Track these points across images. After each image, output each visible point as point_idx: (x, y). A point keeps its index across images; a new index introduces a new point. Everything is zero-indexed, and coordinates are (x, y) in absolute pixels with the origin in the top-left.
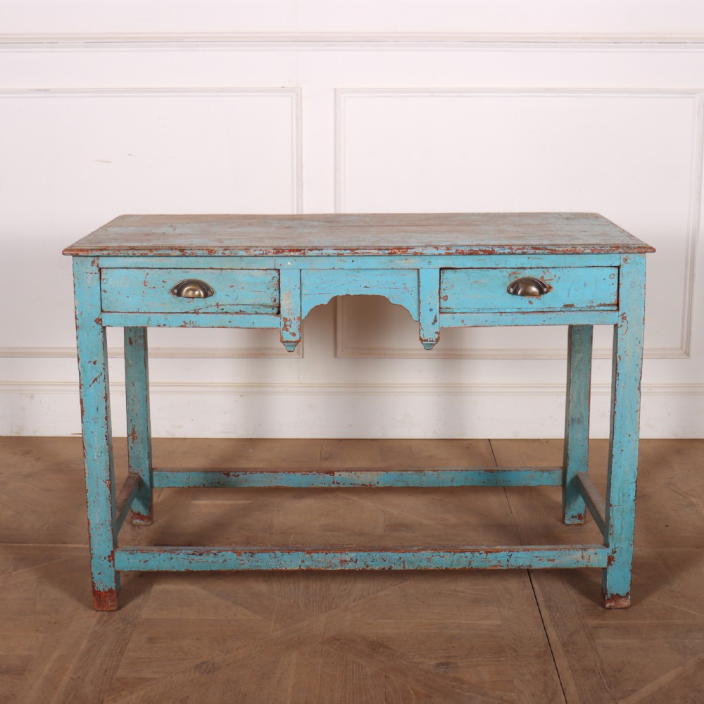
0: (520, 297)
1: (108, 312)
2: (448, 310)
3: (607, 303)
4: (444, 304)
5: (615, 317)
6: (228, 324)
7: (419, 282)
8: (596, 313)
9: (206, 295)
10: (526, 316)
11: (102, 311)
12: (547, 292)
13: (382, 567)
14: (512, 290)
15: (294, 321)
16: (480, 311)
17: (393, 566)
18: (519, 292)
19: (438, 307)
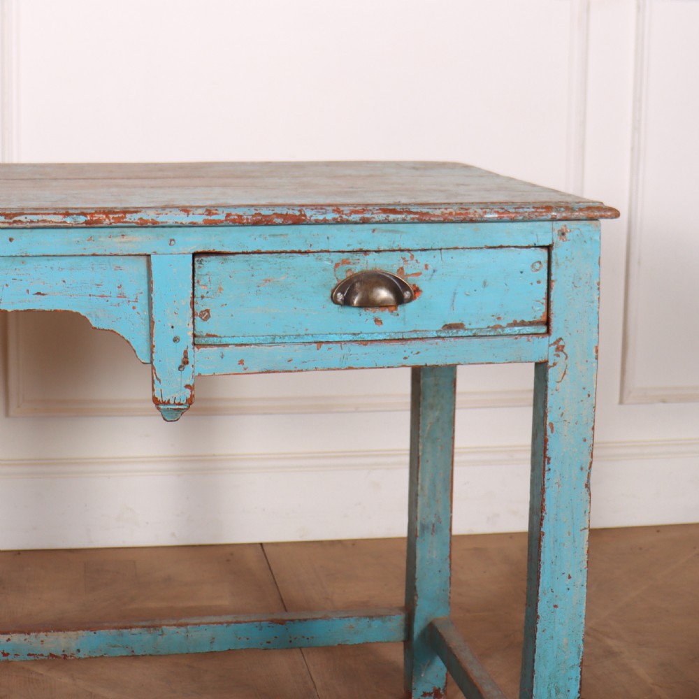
0: (356, 311)
2: (211, 340)
3: (527, 319)
4: (202, 327)
5: (541, 348)
7: (150, 282)
8: (506, 339)
10: (369, 349)
12: (411, 299)
14: (340, 297)
16: (277, 340)
18: (356, 301)
19: (190, 333)
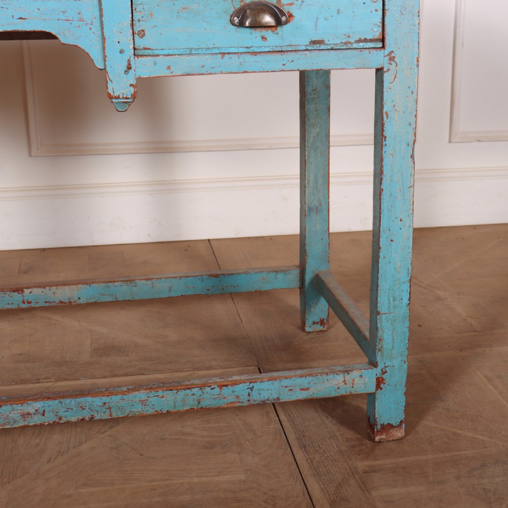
0: (248, 30)
2: (147, 52)
3: (368, 37)
4: (140, 43)
5: (379, 58)
7: (101, 10)
8: (354, 51)
10: (258, 58)
12: (287, 22)
13: (80, 417)
14: (236, 20)
16: (194, 52)
17: (96, 415)
18: (247, 24)
19: (132, 46)
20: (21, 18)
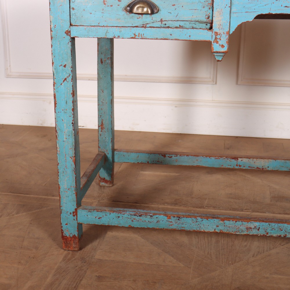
1: (75, 25)
6: (169, 37)
9: (152, 13)
11: (71, 25)
13: (279, 235)
15: (223, 36)
17: (288, 235)
20: (286, 7)
